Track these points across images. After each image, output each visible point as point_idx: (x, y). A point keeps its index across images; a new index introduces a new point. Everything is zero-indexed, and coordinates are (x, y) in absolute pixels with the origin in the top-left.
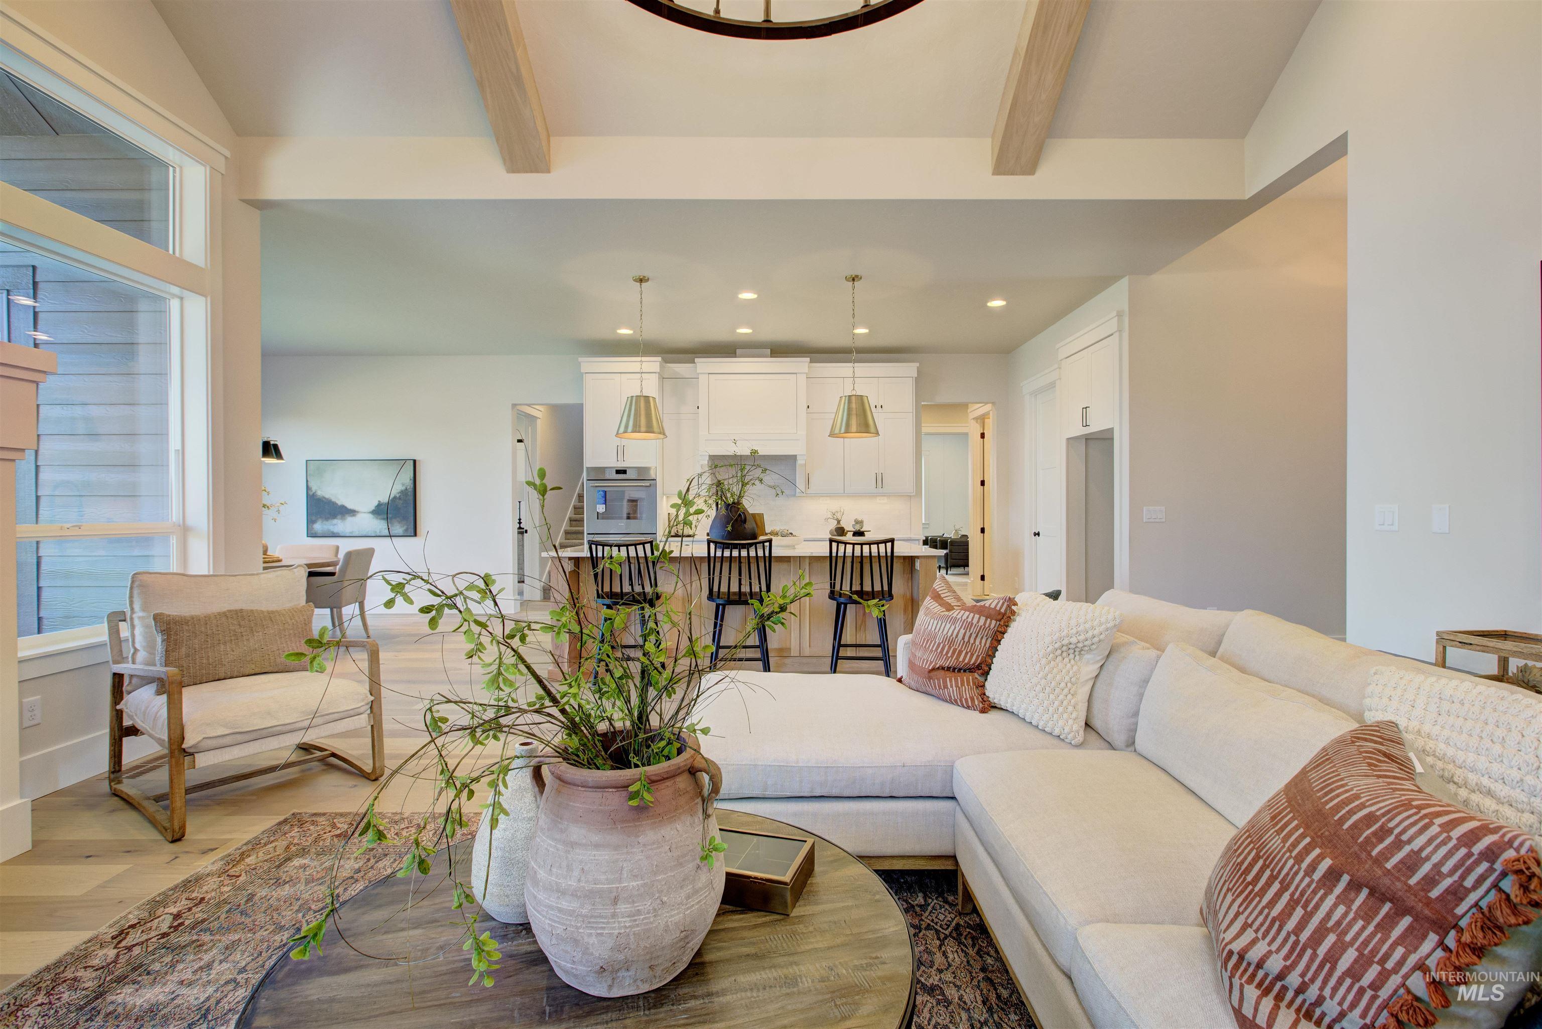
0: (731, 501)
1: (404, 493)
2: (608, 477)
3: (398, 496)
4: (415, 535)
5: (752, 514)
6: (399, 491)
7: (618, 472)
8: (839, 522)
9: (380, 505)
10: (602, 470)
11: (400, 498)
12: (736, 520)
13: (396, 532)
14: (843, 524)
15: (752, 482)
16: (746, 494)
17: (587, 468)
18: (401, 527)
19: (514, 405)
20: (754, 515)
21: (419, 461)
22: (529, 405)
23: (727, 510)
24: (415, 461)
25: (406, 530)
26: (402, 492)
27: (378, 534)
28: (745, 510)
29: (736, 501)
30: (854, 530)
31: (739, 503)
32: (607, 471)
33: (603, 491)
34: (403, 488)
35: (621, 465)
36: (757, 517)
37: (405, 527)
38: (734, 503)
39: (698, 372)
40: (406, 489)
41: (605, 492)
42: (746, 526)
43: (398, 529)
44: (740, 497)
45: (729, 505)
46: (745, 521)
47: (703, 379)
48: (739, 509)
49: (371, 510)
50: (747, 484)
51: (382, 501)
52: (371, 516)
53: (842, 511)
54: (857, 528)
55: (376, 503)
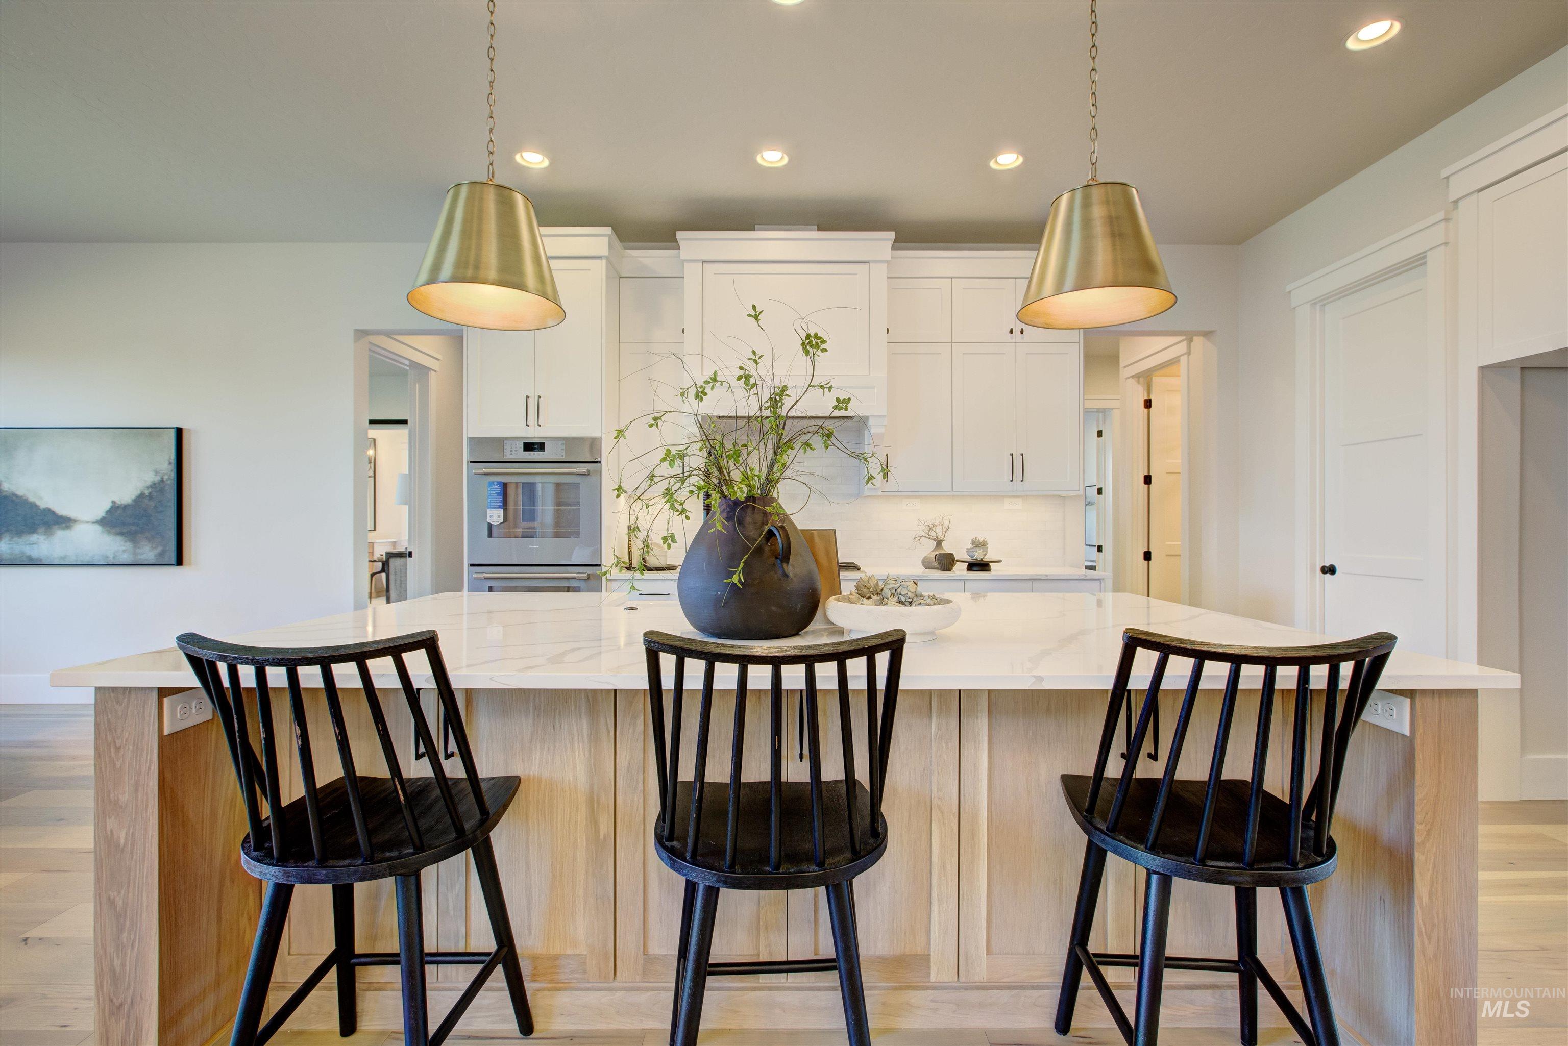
0: (741, 493)
1: (157, 487)
2: (508, 457)
3: (147, 492)
4: (180, 562)
5: (803, 531)
6: (149, 483)
7: (528, 447)
8: (939, 543)
9: (115, 509)
10: (500, 442)
11: (150, 497)
12: (759, 550)
13: (142, 557)
14: (947, 548)
15: (804, 438)
16: (788, 473)
17: (471, 439)
18: (153, 548)
19: (361, 334)
20: (809, 535)
21: (189, 430)
22: (389, 334)
23: (729, 518)
24: (179, 432)
25: (161, 554)
26: (153, 486)
27: (111, 562)
28: (785, 518)
29: (757, 493)
30: (969, 559)
31: (766, 498)
32: (508, 446)
33: (499, 483)
34: (157, 479)
35: (534, 434)
36: (817, 540)
37: (159, 549)
38: (751, 498)
39: (682, 257)
40: (162, 481)
41: (505, 486)
42: (790, 569)
43: (148, 553)
44: (770, 482)
45: (737, 503)
46: (786, 556)
47: (692, 272)
48: (765, 514)
49: (99, 518)
50: (789, 444)
51: (118, 502)
52: (98, 528)
53: (946, 523)
54: (978, 555)
55: (107, 506)
